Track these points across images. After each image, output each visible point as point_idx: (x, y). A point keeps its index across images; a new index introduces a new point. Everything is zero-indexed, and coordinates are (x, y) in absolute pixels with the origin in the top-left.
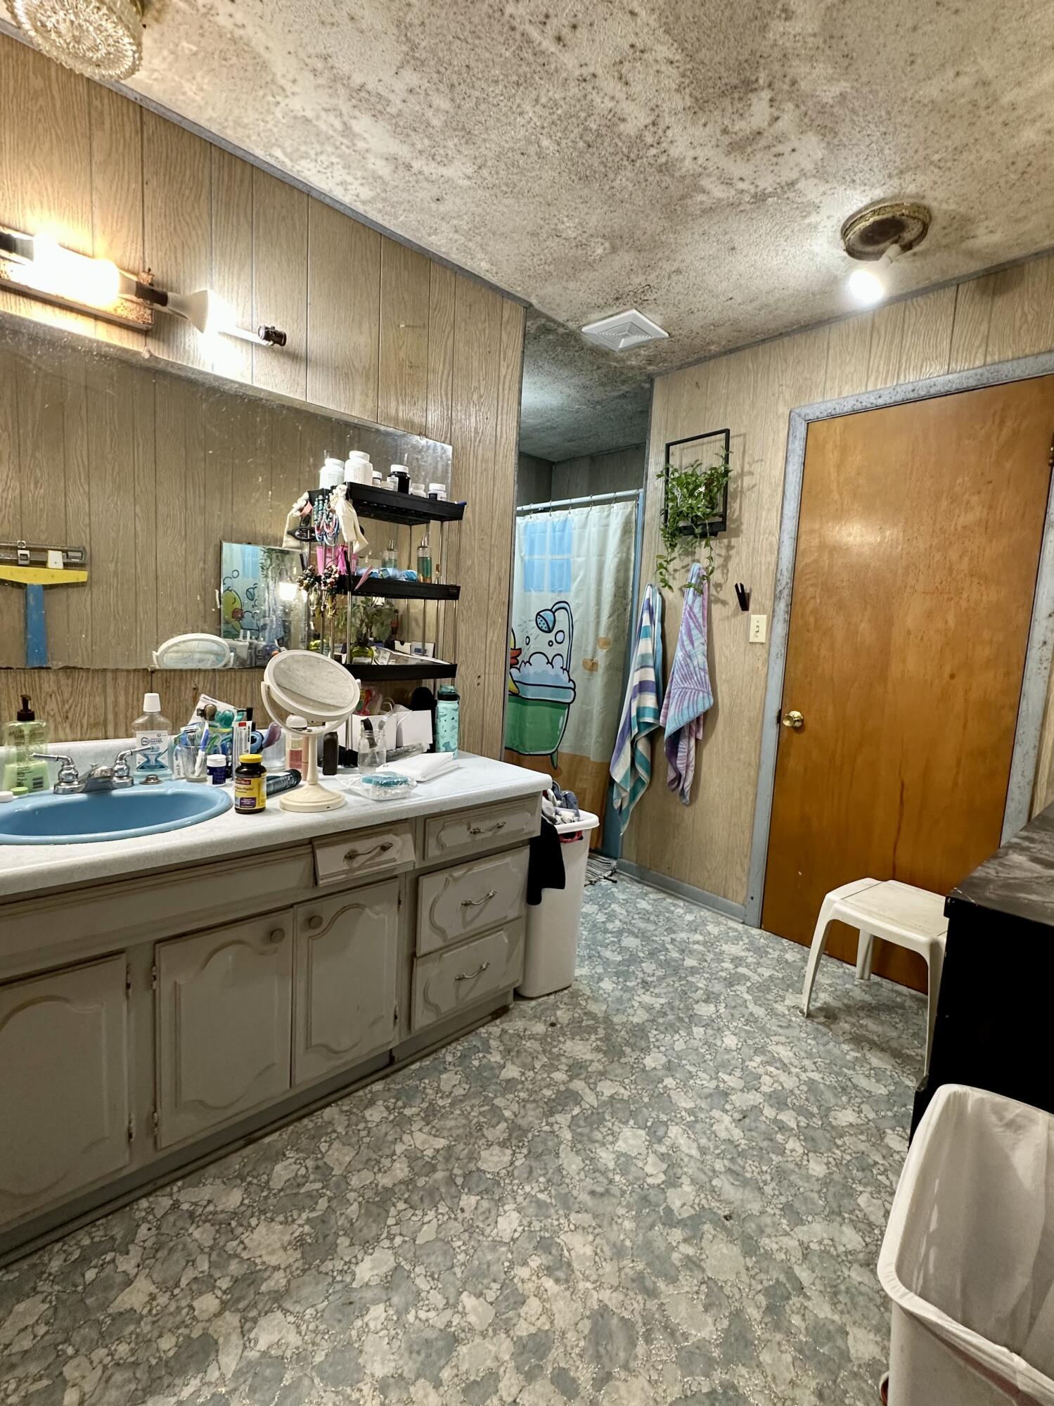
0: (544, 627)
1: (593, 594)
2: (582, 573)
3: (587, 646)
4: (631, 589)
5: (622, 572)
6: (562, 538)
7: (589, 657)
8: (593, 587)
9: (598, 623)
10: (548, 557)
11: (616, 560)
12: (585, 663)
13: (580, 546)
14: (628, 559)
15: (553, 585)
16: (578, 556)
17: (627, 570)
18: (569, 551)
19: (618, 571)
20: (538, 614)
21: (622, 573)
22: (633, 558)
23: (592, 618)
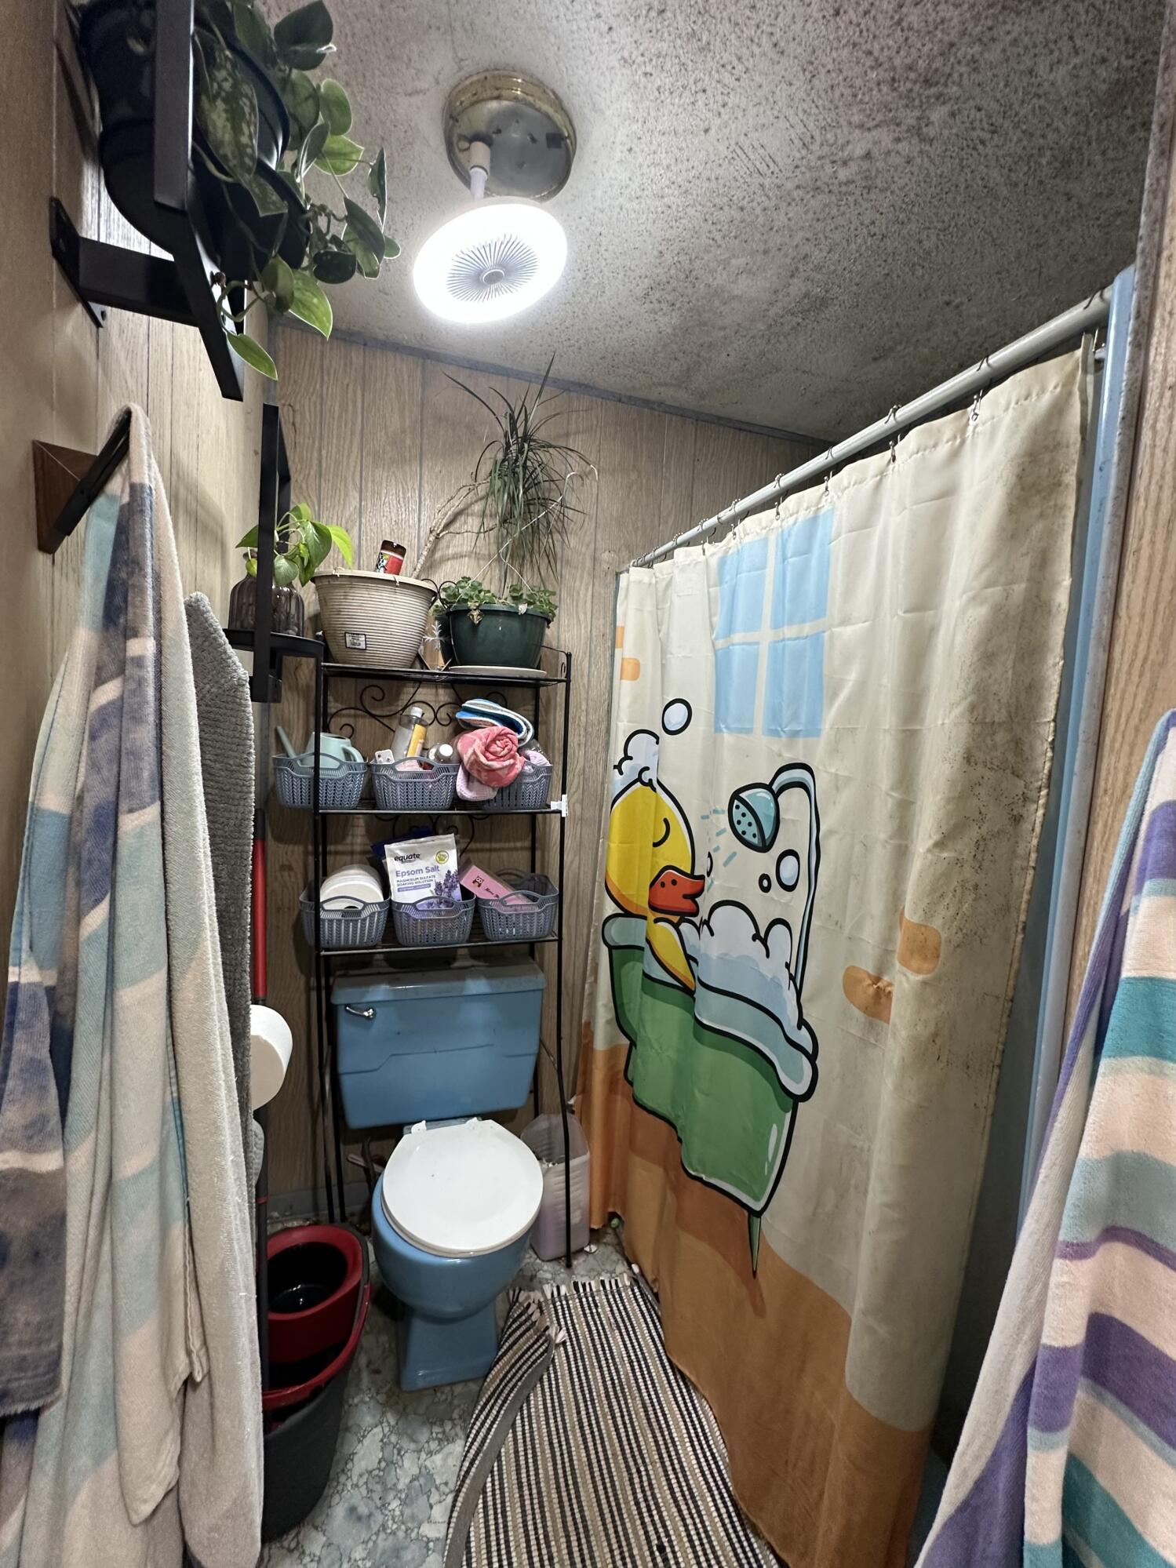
0: (751, 833)
1: (886, 746)
2: (853, 676)
3: (859, 926)
4: (1048, 732)
5: (1007, 661)
6: (801, 575)
7: (867, 965)
8: (889, 722)
9: (901, 853)
10: (766, 635)
11: (980, 613)
12: (851, 981)
13: (849, 592)
14: (1037, 605)
15: (774, 714)
16: (845, 621)
17: (1030, 653)
18: (820, 610)
19: (986, 656)
20: (736, 795)
21: (1005, 668)
22: (1061, 598)
23: (881, 830)
